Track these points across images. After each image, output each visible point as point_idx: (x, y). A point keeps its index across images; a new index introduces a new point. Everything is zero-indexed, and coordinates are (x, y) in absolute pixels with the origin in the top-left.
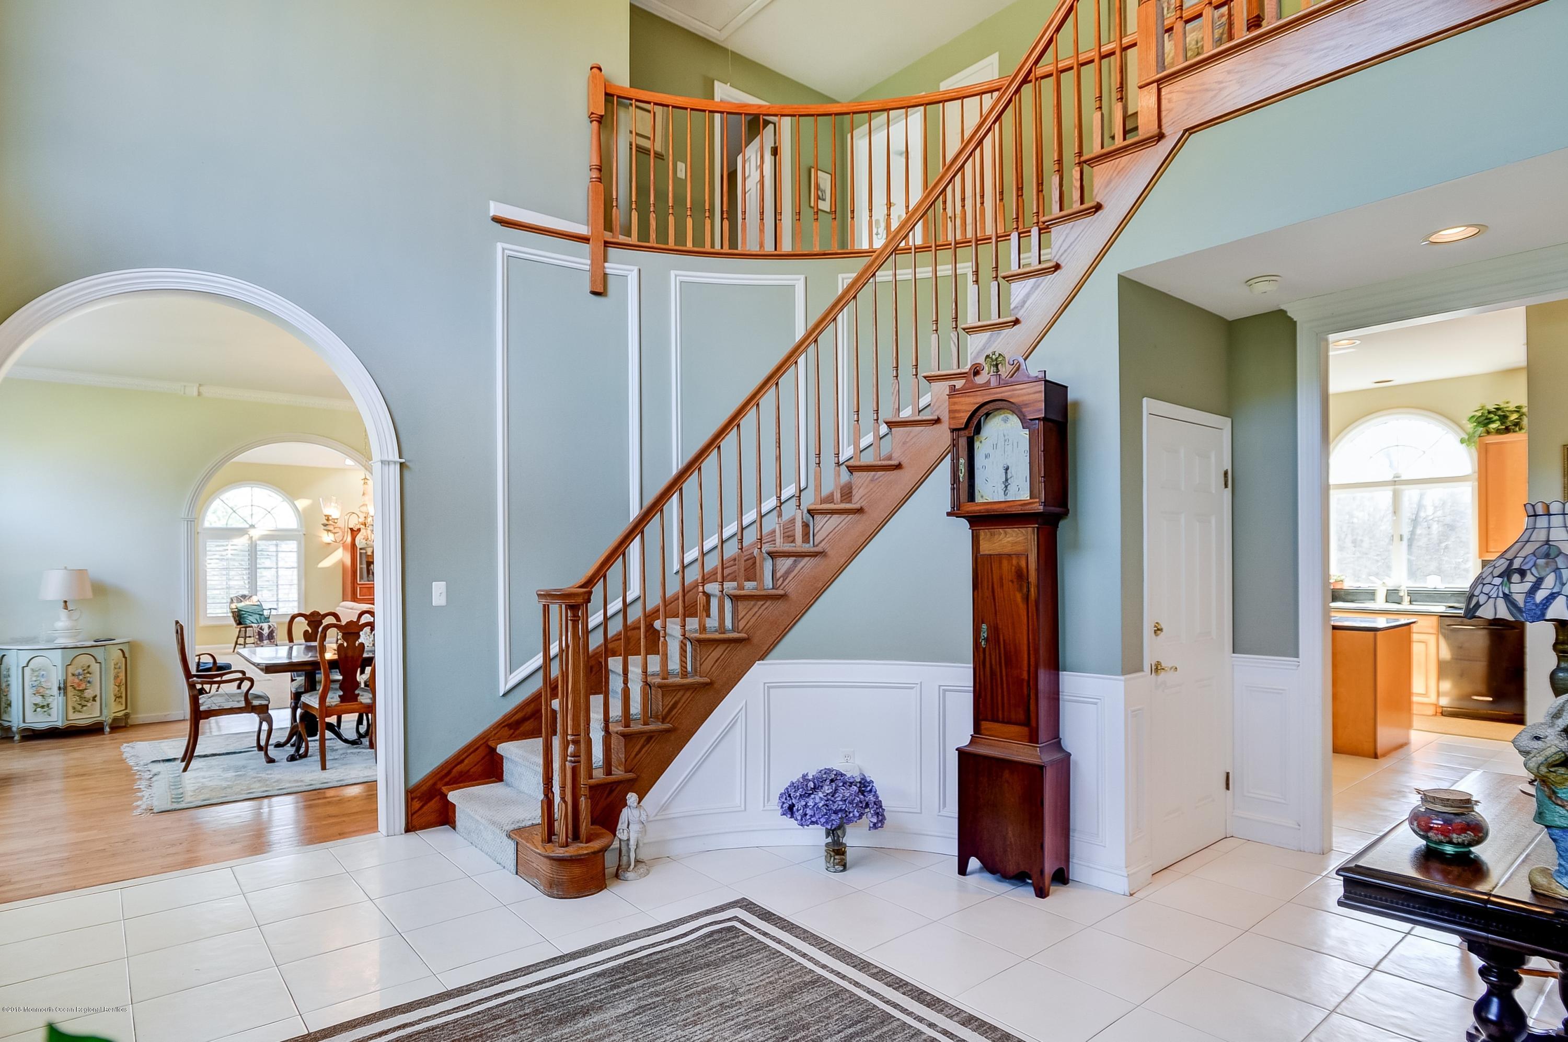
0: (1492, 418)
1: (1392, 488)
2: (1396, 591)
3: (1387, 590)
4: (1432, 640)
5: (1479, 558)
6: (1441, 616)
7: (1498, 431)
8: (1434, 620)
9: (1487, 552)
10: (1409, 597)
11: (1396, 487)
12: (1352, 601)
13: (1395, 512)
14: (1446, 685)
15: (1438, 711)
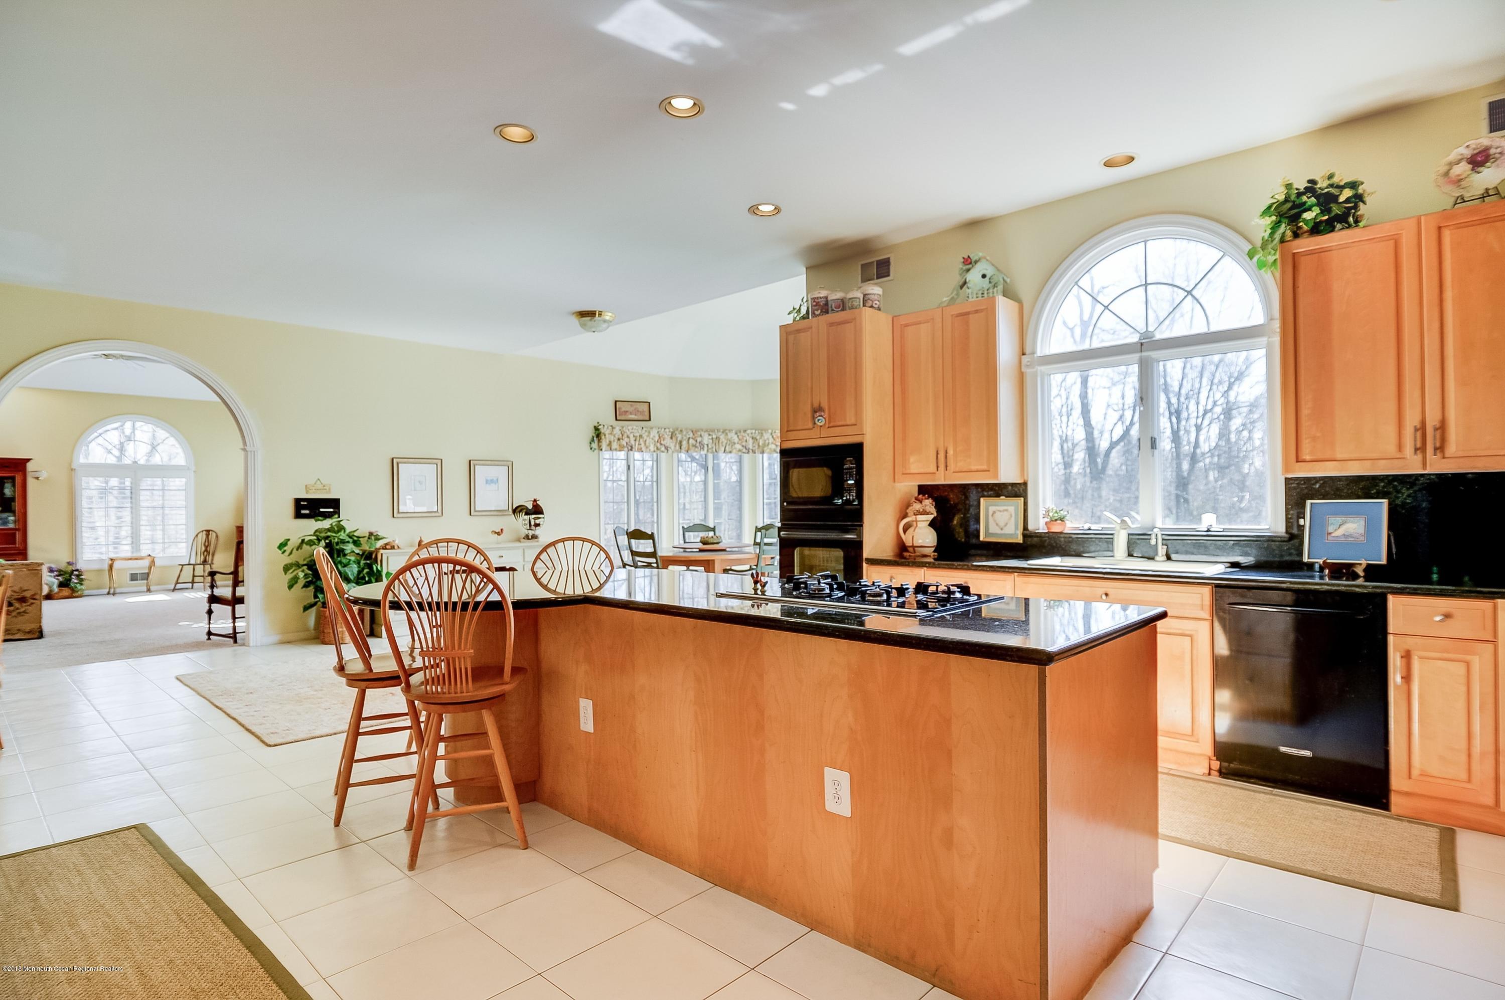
0: (1305, 203)
1: (1137, 356)
2: (1144, 536)
3: (1129, 535)
4: (1203, 629)
5: (1283, 475)
6: (1217, 586)
7: (1316, 229)
8: (1206, 591)
9: (1297, 461)
10: (1165, 547)
11: (1144, 354)
12: (1078, 555)
13: (1142, 399)
14: (1225, 696)
15: (1212, 767)
